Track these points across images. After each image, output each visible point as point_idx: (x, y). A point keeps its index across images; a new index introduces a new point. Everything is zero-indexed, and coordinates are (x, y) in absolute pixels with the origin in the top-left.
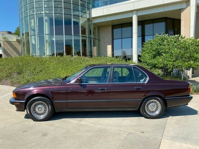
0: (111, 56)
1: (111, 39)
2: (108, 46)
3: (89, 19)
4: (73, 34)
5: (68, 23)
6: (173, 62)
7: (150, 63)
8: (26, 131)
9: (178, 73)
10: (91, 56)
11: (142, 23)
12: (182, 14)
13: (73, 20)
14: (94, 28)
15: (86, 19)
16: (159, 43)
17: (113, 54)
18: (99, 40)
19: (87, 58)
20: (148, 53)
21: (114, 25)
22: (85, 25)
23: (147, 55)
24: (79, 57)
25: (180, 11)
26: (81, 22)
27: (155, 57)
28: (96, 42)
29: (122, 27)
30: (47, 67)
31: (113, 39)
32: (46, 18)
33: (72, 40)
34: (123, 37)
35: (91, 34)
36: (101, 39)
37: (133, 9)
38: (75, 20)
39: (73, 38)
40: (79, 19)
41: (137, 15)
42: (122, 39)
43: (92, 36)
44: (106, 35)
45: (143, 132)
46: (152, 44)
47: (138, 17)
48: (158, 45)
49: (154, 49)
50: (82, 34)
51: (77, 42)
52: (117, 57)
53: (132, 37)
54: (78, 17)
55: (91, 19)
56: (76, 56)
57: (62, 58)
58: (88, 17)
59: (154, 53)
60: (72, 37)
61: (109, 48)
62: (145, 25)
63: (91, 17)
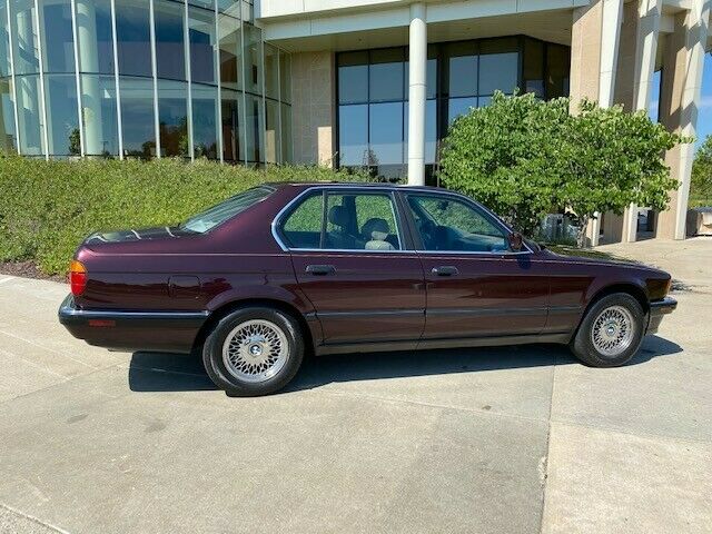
0: (330, 166)
1: (329, 102)
2: (320, 129)
3: (248, 25)
4: (189, 78)
5: (170, 33)
6: (555, 186)
7: (476, 191)
8: (82, 417)
9: (558, 229)
10: (258, 162)
11: (441, 50)
12: (575, 26)
13: (188, 24)
14: (269, 60)
15: (238, 25)
16: (505, 120)
17: (337, 160)
18: (286, 104)
19: (242, 170)
20: (466, 155)
21: (342, 53)
22: (234, 45)
23: (464, 164)
24: (212, 164)
25: (571, 15)
26: (221, 31)
27: (490, 169)
28: (278, 110)
29: (370, 63)
30: (100, 199)
31: (337, 104)
32: (82, 9)
33: (184, 102)
34: (372, 100)
35: (255, 81)
36: (292, 101)
38: (199, 25)
39: (190, 93)
40: (211, 21)
41: (424, 19)
42: (369, 103)
43: (261, 88)
44: (312, 87)
45: (488, 408)
46: (482, 123)
47: (430, 28)
48: (502, 128)
49: (490, 142)
50: (222, 80)
51: (203, 107)
52: (350, 170)
53: (405, 99)
54: (209, 14)
55: (256, 24)
56: (202, 162)
57: (148, 167)
58: (246, 17)
59: (489, 155)
60: (186, 90)
61: (325, 135)
62: (451, 59)
63: (256, 17)
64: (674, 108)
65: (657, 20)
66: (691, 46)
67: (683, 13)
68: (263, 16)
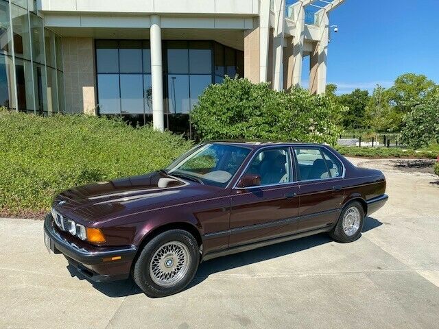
0: (94, 114)
1: (92, 71)
2: (84, 88)
3: (33, 14)
10: (41, 111)
12: (246, 40)
15: (26, 13)
17: (98, 110)
18: (60, 71)
21: (99, 40)
25: (243, 33)
28: (55, 75)
29: (120, 48)
31: (97, 73)
34: (121, 72)
36: (64, 69)
37: (152, 11)
41: (160, 26)
42: (119, 74)
43: (44, 59)
44: (79, 61)
52: (109, 117)
54: (5, 4)
55: (39, 14)
58: (32, 9)
61: (88, 93)
62: (168, 50)
63: (38, 9)
64: (288, 87)
65: (283, 40)
66: (295, 56)
67: (292, 37)
68: (43, 9)
